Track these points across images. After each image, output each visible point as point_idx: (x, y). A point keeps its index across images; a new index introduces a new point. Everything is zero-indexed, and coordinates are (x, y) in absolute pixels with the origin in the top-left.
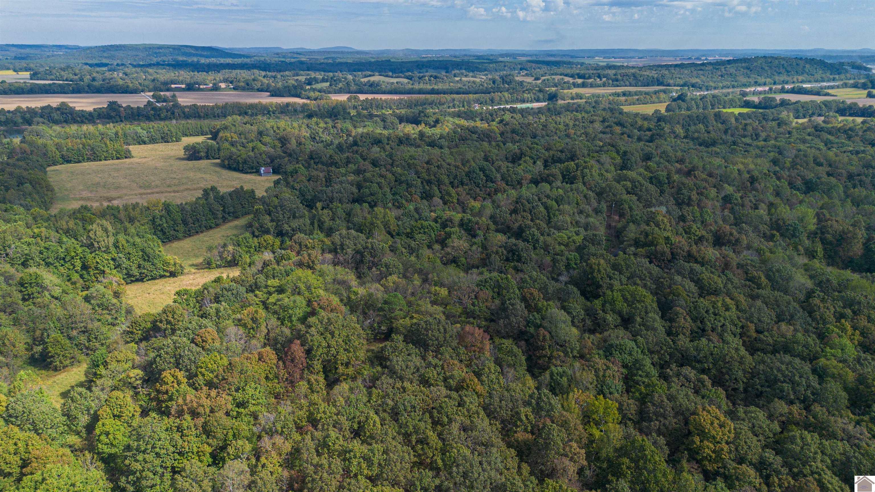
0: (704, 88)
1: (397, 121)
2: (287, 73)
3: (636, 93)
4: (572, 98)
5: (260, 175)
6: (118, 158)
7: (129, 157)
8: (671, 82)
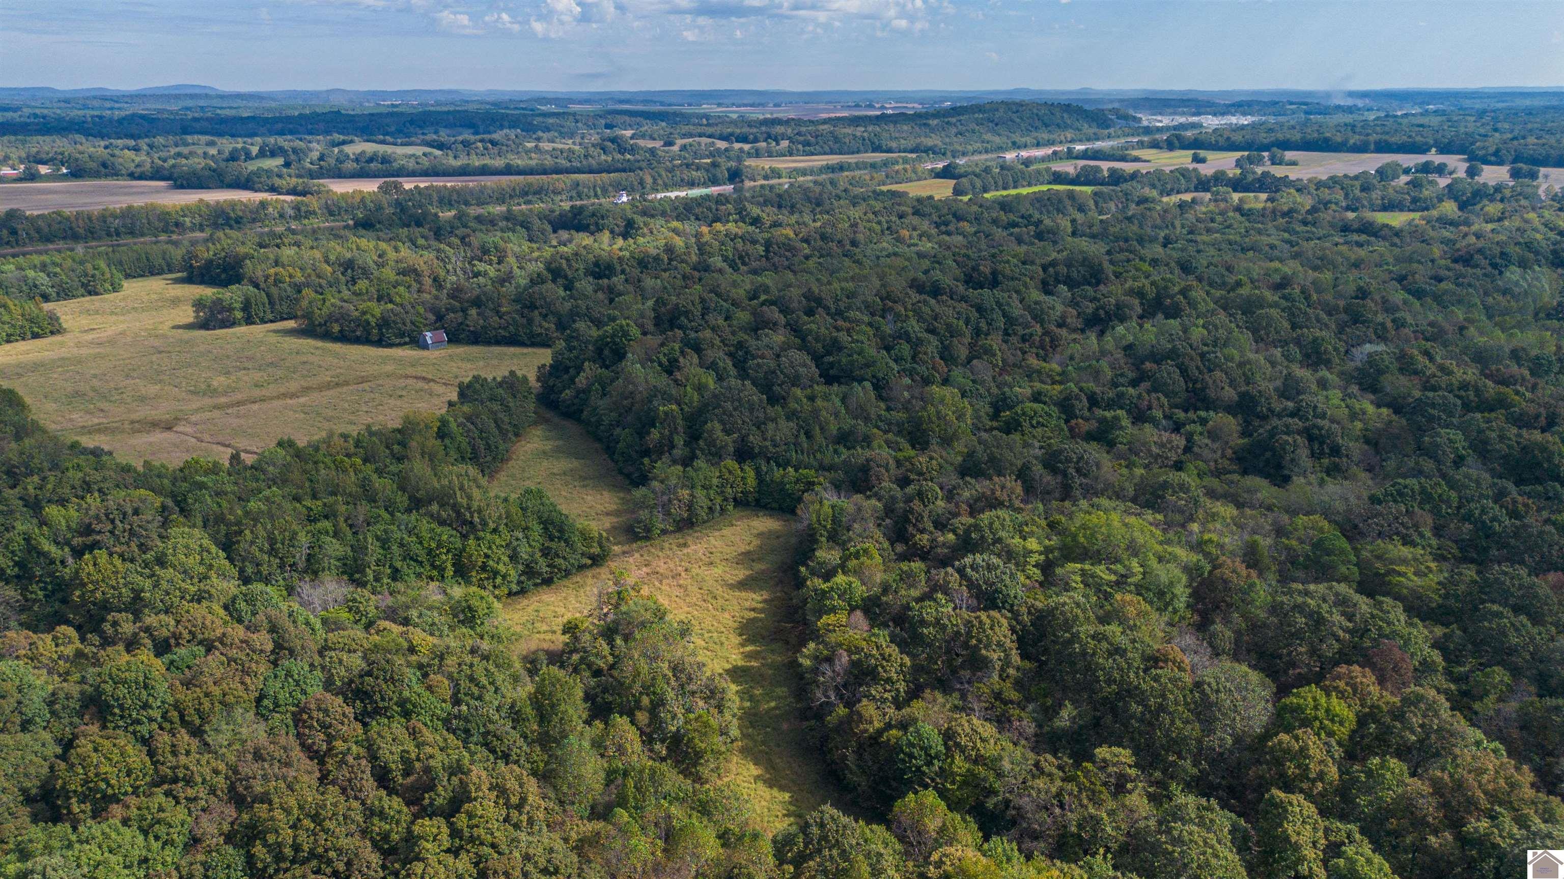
0: (949, 154)
1: (549, 228)
2: (160, 140)
3: (858, 166)
4: (766, 177)
5: (425, 347)
6: (35, 336)
7: (59, 332)
8: (894, 145)
